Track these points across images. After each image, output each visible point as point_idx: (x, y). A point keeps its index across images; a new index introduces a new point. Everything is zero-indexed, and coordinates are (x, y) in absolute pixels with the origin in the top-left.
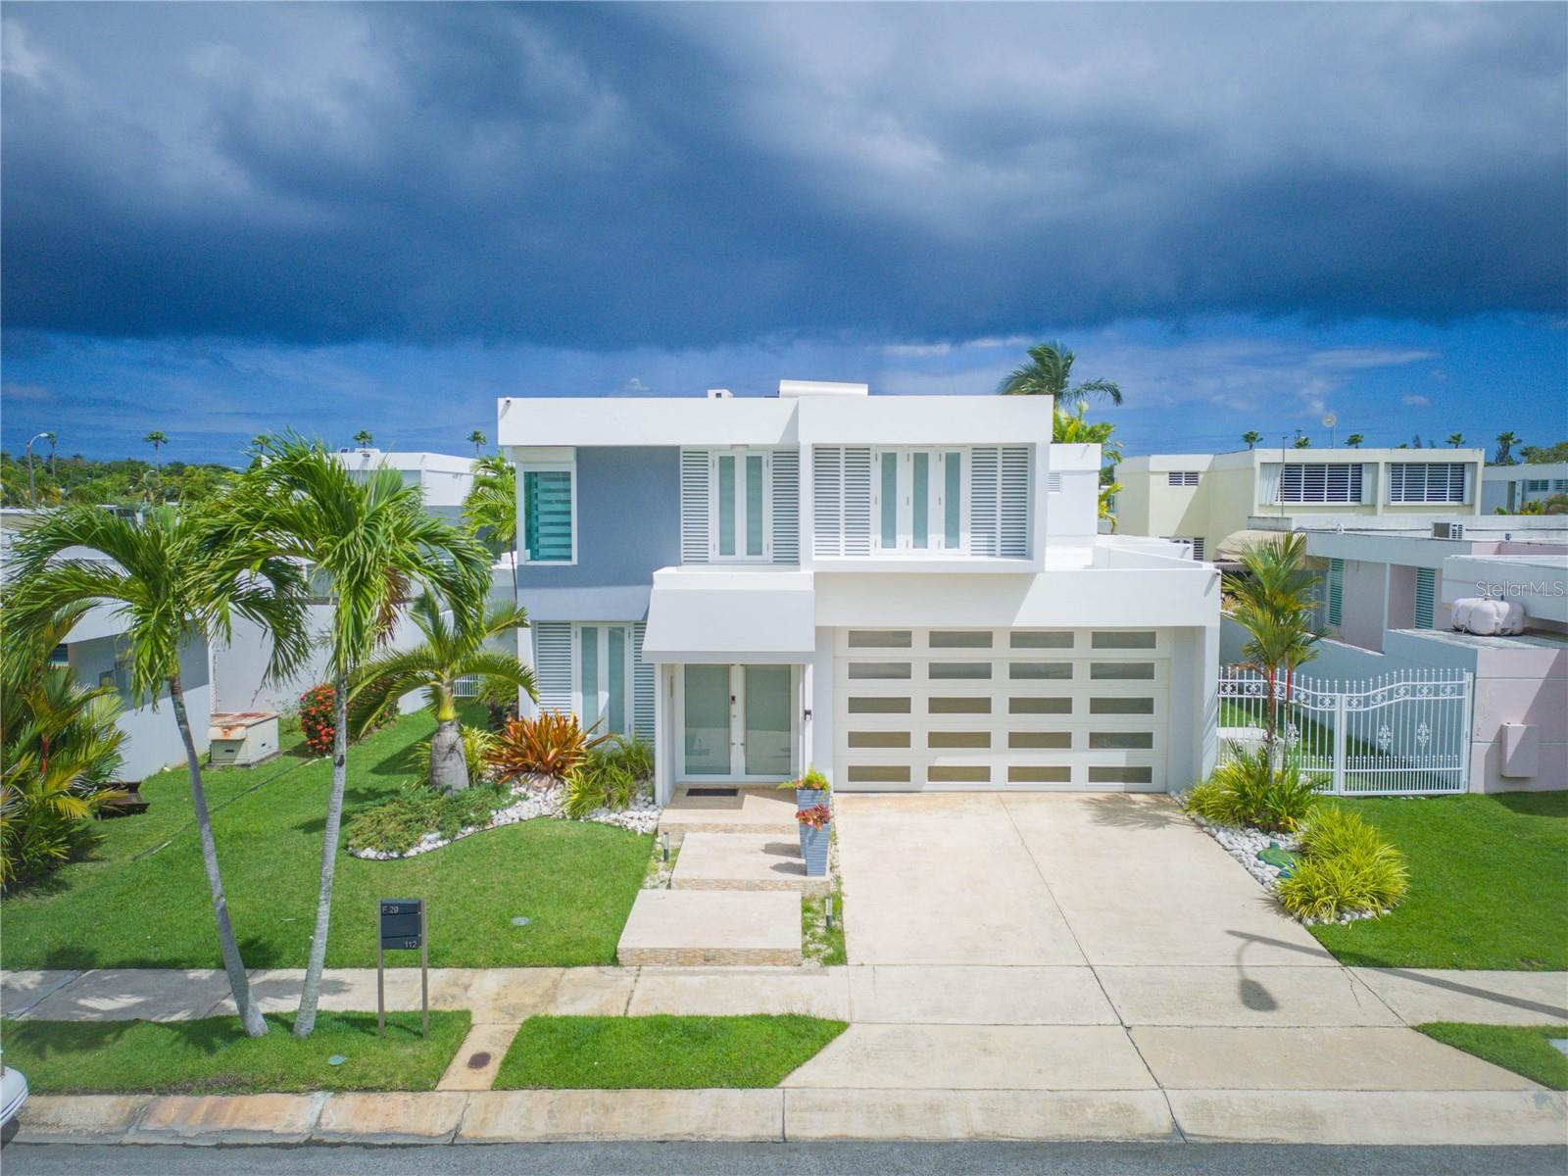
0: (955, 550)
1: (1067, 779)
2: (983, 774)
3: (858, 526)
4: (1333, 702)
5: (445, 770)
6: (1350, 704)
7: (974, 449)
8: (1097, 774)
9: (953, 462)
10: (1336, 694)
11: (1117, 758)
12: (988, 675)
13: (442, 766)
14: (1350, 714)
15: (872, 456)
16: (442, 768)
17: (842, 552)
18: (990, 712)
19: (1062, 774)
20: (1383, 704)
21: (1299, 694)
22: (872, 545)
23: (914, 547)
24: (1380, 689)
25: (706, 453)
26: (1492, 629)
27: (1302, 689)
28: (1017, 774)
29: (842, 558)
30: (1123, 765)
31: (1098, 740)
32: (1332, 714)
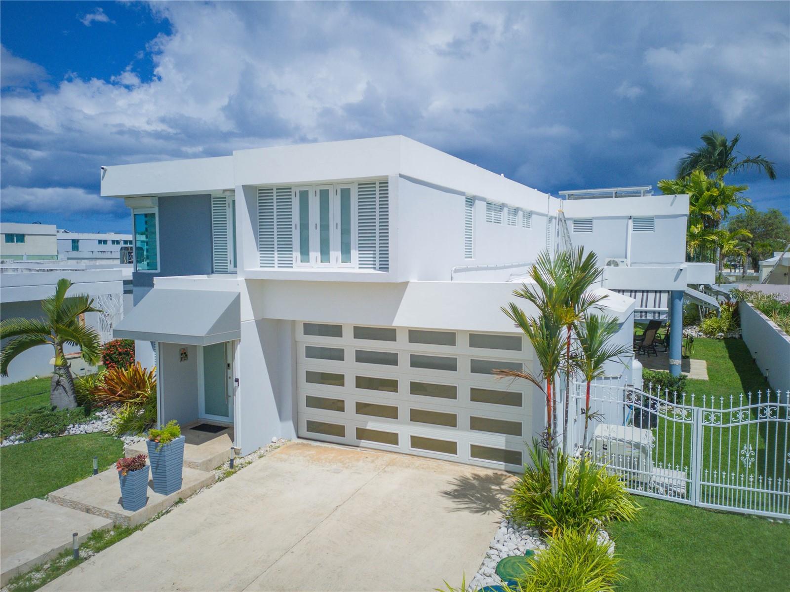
0: (348, 264)
1: (454, 452)
2: (392, 439)
3: (285, 247)
4: (689, 415)
6: (707, 418)
7: (359, 184)
8: (478, 452)
9: (345, 194)
10: (693, 407)
11: (498, 441)
12: (395, 363)
14: (707, 429)
15: (293, 194)
17: (276, 265)
18: (397, 391)
19: (450, 447)
20: (746, 422)
21: (654, 404)
22: (294, 259)
23: (321, 262)
24: (741, 408)
27: (658, 399)
28: (417, 442)
29: (276, 269)
30: (504, 448)
31: (477, 424)
32: (688, 427)
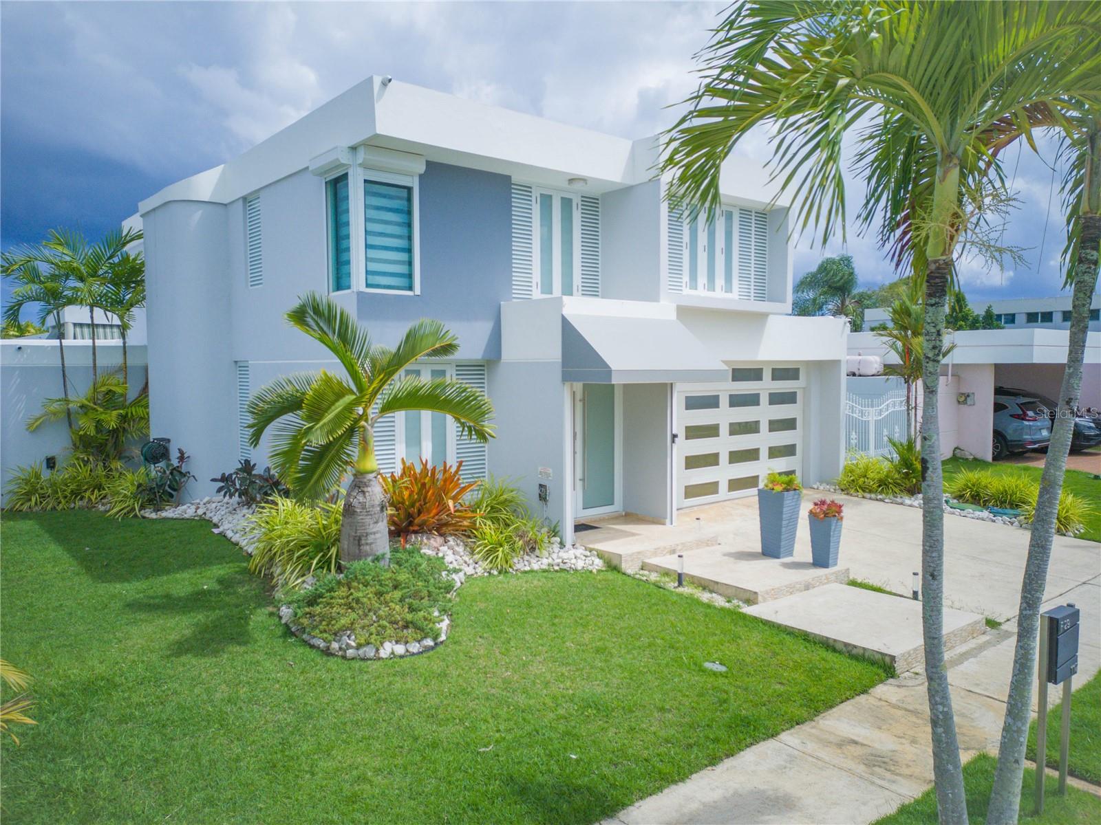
0: (730, 294)
3: (676, 267)
5: (378, 536)
7: (741, 210)
10: (870, 409)
13: (374, 530)
16: (374, 533)
18: (718, 436)
22: (684, 286)
23: (708, 290)
25: (530, 188)
26: (874, 372)
32: (869, 422)
